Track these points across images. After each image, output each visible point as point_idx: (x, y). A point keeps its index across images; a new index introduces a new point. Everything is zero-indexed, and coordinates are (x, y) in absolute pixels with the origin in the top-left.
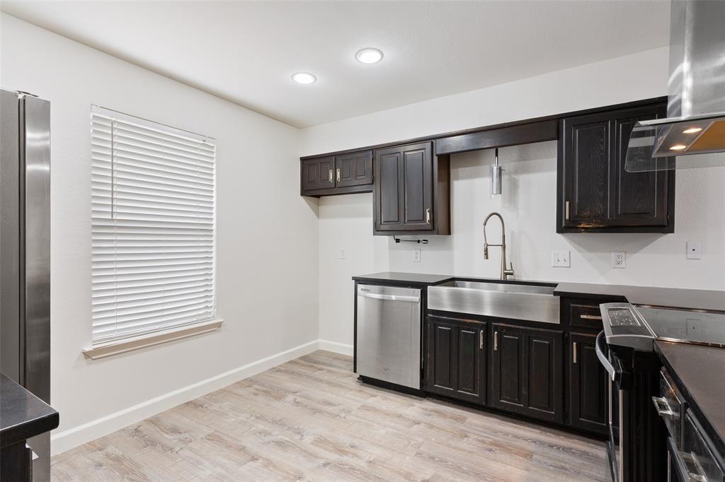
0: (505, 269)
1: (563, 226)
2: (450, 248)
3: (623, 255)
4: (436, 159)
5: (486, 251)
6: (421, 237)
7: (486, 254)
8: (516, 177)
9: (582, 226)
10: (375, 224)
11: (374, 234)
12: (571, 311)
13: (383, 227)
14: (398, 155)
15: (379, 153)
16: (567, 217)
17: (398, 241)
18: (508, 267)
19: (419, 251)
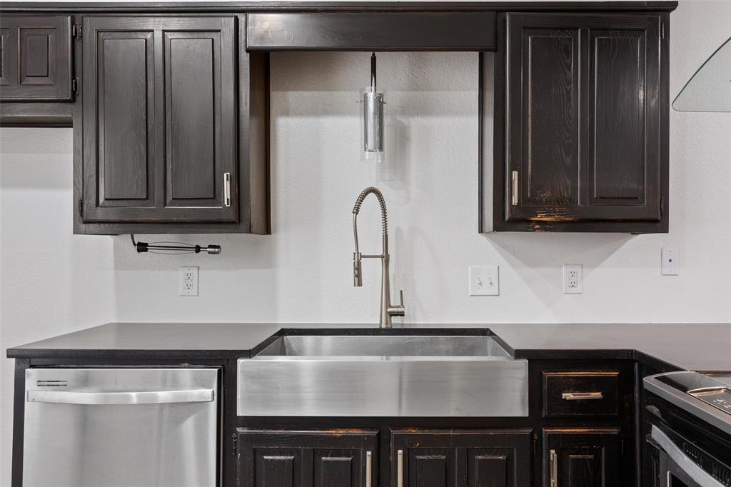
0: (388, 305)
1: (507, 218)
2: (268, 262)
3: (579, 270)
4: (245, 58)
5: (358, 268)
6: (204, 239)
7: (358, 276)
8: (404, 120)
9: (538, 218)
10: (80, 207)
11: (76, 231)
12: (545, 387)
13: (100, 214)
14: (149, 36)
15: (90, 24)
16: (515, 201)
17: (142, 247)
18: (395, 300)
19: (194, 271)
